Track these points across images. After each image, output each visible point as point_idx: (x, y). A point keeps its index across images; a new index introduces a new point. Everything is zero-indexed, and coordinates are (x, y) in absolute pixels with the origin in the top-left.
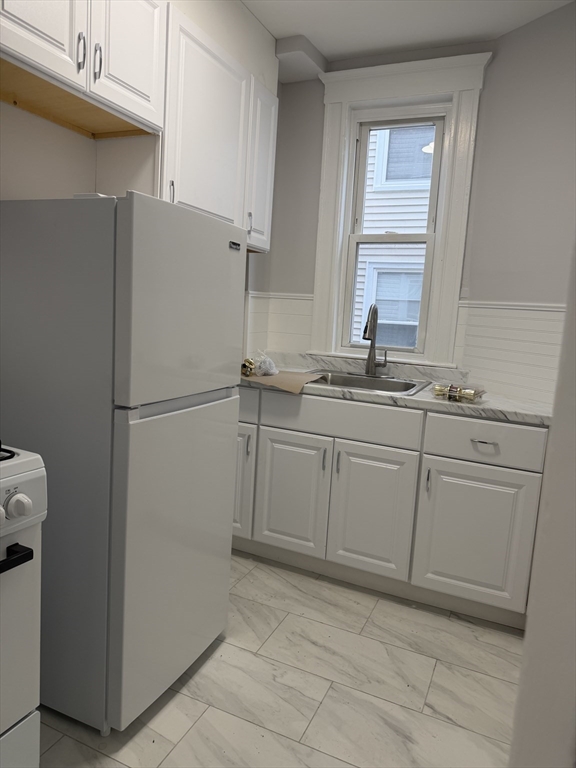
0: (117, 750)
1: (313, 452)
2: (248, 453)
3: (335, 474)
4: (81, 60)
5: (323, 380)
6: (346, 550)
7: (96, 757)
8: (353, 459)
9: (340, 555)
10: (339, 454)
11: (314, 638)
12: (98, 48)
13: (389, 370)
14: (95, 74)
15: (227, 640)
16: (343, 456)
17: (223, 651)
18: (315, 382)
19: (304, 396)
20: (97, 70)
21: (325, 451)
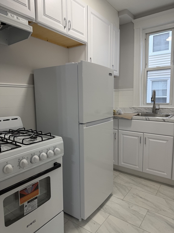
0: (84, 225)
1: (137, 138)
2: (115, 139)
3: (144, 145)
4: (65, 25)
5: (138, 115)
6: (149, 169)
7: (78, 227)
8: (150, 140)
9: (147, 170)
10: (145, 138)
11: (141, 196)
12: (69, 21)
13: (160, 111)
14: (69, 29)
15: (113, 195)
16: (147, 139)
17: (112, 198)
18: (136, 115)
19: (133, 120)
20: (69, 28)
21: (141, 137)
